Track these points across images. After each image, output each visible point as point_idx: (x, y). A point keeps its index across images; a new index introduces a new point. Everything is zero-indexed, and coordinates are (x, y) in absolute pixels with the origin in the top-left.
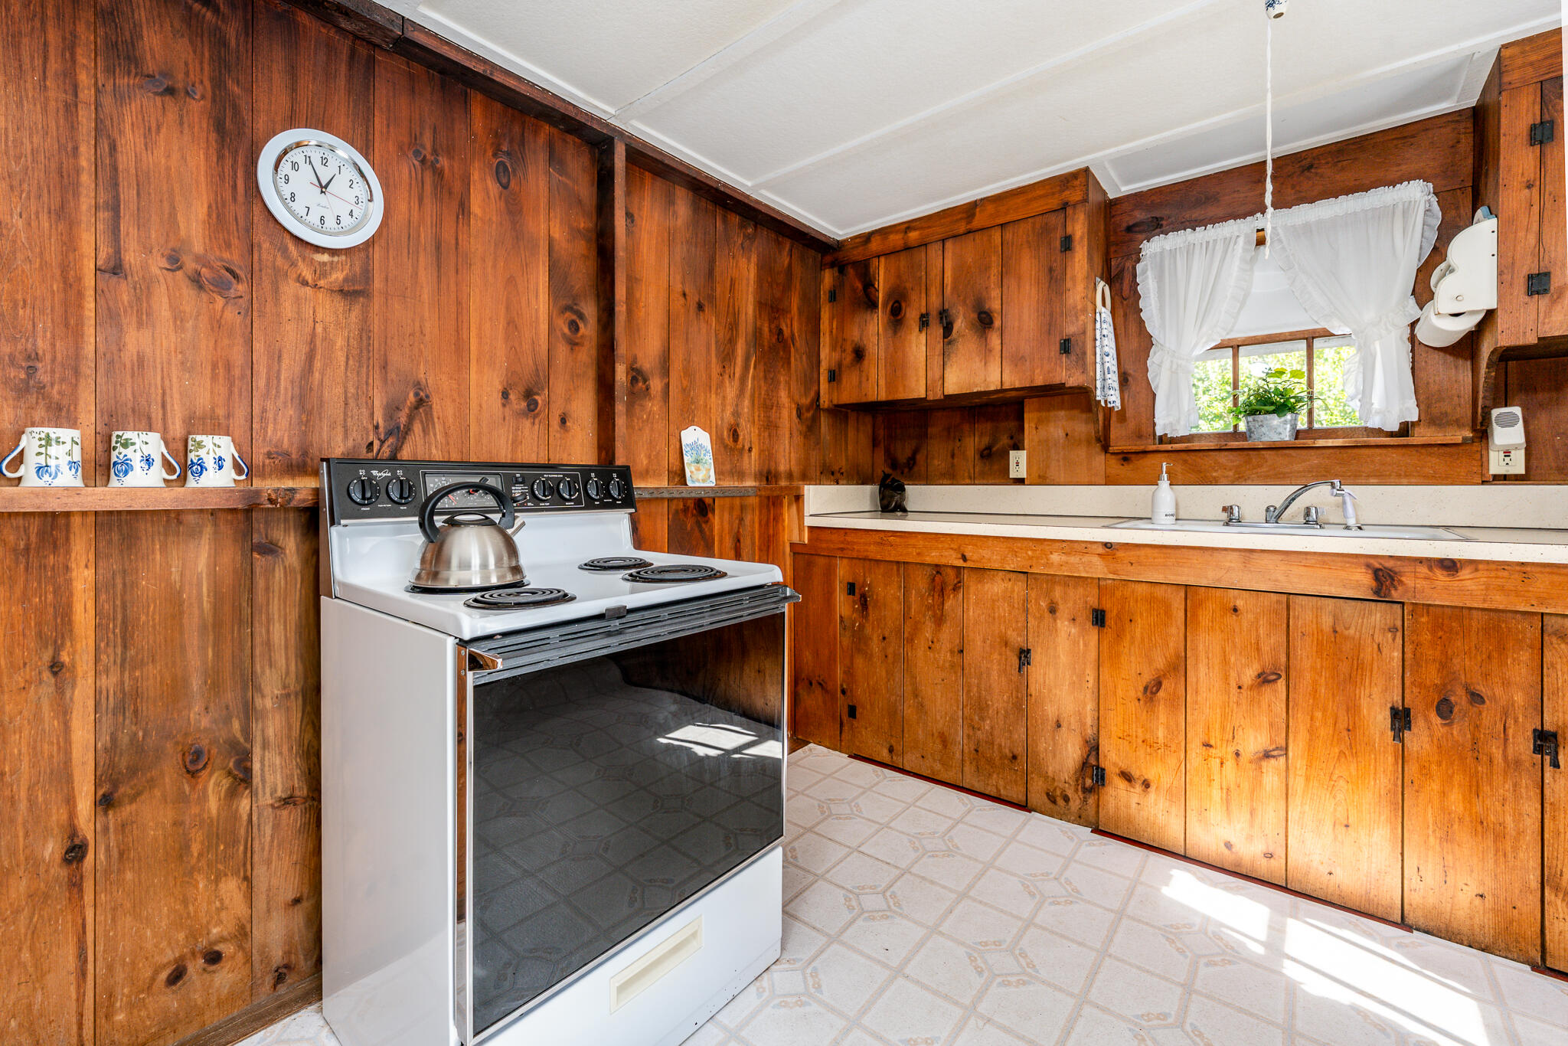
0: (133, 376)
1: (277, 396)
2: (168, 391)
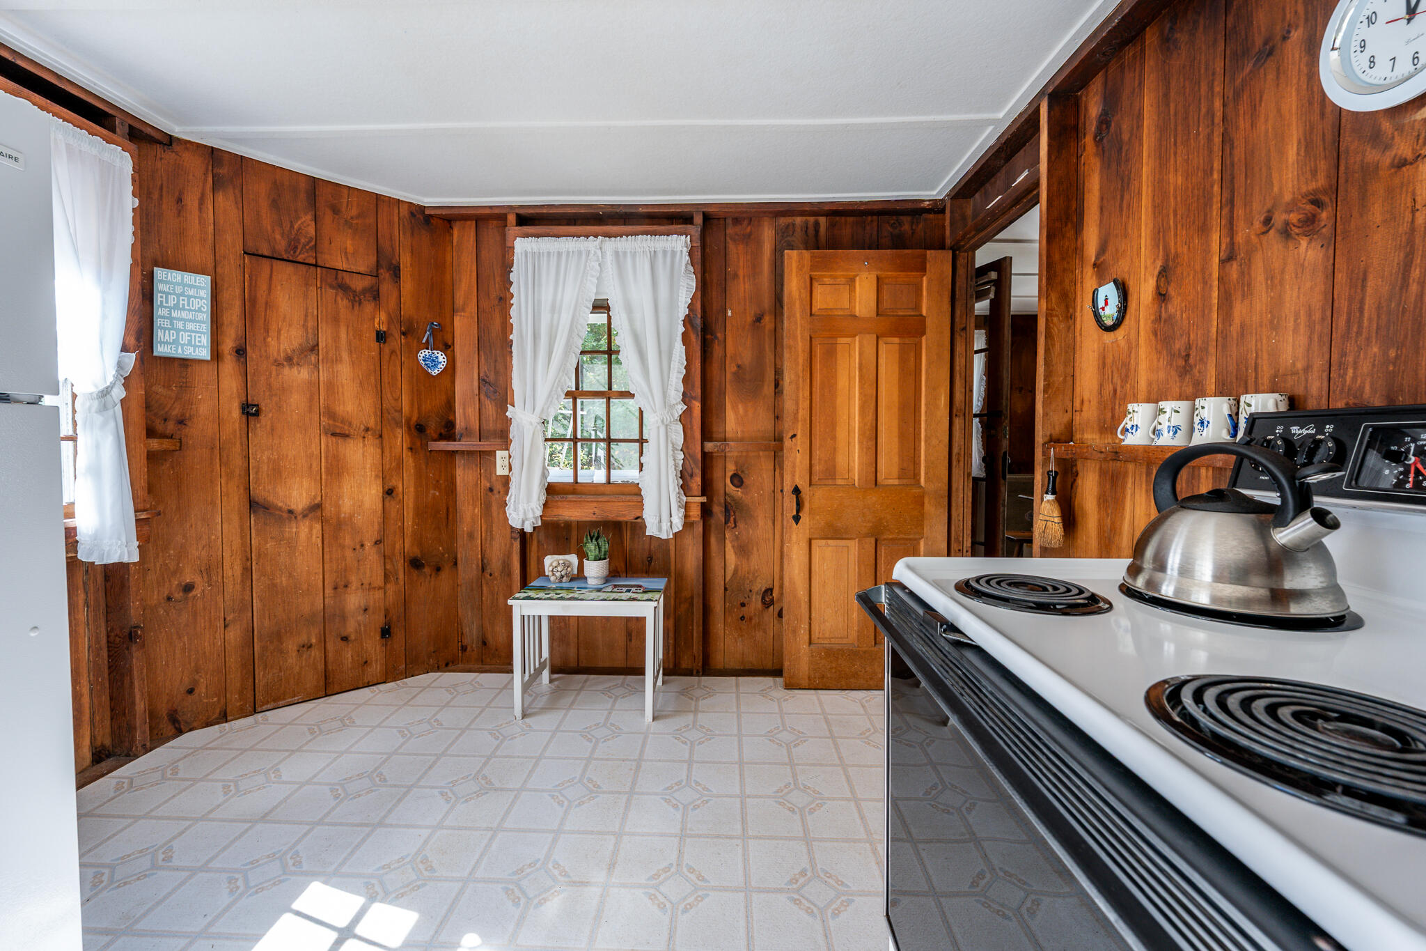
0: (1237, 345)
1: (1359, 333)
2: (1260, 353)
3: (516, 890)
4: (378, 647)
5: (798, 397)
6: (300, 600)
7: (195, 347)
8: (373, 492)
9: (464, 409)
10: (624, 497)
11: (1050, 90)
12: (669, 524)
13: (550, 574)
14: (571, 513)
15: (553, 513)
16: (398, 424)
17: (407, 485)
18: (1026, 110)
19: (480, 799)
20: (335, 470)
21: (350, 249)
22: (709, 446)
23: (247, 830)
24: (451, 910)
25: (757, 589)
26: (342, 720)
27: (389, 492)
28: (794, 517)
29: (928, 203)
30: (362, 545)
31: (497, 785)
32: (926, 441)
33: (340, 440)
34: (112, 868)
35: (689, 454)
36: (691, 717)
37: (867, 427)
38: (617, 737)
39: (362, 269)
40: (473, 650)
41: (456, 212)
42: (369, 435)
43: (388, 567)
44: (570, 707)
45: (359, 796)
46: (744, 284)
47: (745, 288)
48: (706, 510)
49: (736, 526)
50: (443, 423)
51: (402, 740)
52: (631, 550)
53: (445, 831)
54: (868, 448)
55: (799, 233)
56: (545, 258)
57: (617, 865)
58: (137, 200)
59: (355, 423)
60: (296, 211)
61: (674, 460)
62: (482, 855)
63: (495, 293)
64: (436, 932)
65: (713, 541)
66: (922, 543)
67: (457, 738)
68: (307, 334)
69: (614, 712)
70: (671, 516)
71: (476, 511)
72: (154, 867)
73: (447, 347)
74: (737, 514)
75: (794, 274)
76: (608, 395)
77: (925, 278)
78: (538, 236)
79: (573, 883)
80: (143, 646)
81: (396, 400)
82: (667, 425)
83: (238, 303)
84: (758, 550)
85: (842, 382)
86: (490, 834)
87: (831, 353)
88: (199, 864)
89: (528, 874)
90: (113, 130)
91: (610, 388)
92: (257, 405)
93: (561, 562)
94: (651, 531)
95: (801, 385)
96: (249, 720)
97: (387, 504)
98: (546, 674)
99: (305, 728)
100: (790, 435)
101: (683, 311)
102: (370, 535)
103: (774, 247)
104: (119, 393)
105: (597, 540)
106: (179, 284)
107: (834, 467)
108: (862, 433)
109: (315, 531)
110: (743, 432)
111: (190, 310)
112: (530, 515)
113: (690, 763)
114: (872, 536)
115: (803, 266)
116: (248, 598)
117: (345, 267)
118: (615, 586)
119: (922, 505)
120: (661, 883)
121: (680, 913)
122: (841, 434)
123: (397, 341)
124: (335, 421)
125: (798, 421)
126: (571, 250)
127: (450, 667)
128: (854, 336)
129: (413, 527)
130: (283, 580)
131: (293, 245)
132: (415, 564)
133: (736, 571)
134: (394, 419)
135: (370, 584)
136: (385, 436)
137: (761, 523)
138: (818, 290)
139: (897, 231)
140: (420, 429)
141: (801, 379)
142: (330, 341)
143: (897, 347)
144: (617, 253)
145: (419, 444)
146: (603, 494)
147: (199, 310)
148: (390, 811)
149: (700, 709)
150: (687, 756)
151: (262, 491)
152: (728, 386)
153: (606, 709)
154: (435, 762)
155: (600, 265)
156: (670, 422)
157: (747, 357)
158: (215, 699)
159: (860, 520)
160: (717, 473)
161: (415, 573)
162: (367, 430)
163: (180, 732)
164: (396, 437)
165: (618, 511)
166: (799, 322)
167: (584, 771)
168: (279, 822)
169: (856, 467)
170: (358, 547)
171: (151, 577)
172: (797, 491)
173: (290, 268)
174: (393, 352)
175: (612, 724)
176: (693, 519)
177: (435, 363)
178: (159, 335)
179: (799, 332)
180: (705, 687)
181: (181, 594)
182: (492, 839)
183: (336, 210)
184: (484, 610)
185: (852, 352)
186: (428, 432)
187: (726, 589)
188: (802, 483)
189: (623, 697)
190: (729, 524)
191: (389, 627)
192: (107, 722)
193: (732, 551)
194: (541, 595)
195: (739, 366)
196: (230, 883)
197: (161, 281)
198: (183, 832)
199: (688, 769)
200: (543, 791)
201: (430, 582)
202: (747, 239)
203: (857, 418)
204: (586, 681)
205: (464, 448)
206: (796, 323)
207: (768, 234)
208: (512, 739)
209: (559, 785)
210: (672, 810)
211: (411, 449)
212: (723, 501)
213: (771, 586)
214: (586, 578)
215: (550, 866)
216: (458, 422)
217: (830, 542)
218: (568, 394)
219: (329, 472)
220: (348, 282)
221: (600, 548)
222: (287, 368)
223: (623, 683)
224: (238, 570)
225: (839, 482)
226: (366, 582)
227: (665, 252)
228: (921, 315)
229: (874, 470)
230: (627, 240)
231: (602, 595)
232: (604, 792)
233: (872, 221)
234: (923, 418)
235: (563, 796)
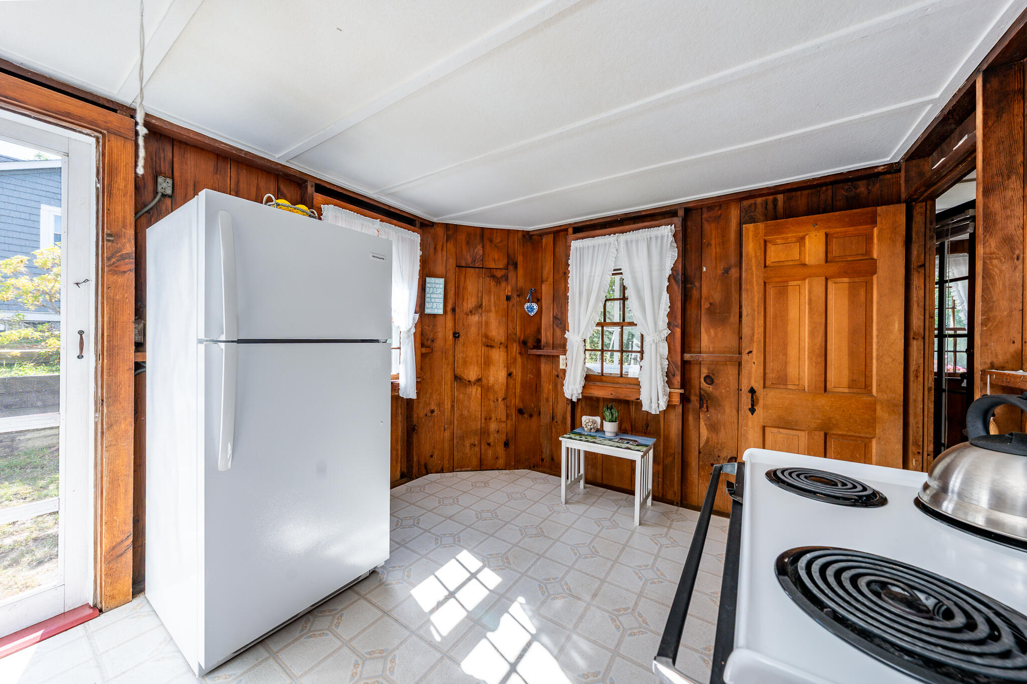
3: (544, 588)
4: (503, 451)
5: (753, 324)
6: (472, 423)
7: (438, 309)
8: (503, 374)
9: (546, 333)
10: (628, 385)
11: (985, 67)
12: (657, 405)
13: (585, 426)
14: (598, 392)
15: (588, 392)
16: (515, 341)
17: (518, 372)
18: (964, 86)
19: (536, 538)
20: (487, 363)
21: (496, 258)
22: (687, 356)
23: (444, 521)
24: (514, 584)
25: (724, 456)
26: (485, 483)
27: (510, 375)
28: (750, 409)
29: (882, 167)
30: (497, 400)
31: (546, 534)
32: (877, 359)
33: (490, 349)
34: (402, 520)
35: (672, 362)
36: (665, 530)
37: (816, 347)
38: (615, 528)
39: (501, 267)
40: (547, 462)
41: (544, 231)
42: (502, 346)
43: (508, 412)
44: (592, 505)
45: (486, 520)
46: (716, 248)
47: (716, 252)
48: (685, 399)
49: (708, 411)
50: (536, 340)
51: (508, 499)
52: (635, 418)
53: (518, 548)
54: (817, 363)
55: (760, 209)
56: (586, 250)
57: (598, 596)
58: (421, 252)
59: (496, 340)
60: (476, 244)
61: (661, 365)
62: (532, 565)
63: (561, 272)
64: (506, 592)
65: (691, 419)
66: (874, 442)
67: (532, 505)
68: (478, 299)
69: (617, 514)
70: (658, 400)
71: (550, 387)
72: (414, 525)
73: (538, 301)
74: (709, 402)
75: (751, 240)
76: (622, 324)
77: (875, 229)
78: (583, 238)
79: (573, 596)
80: (417, 434)
81: (514, 329)
82: (656, 343)
83: (453, 288)
84: (725, 429)
85: (793, 313)
86: (538, 557)
87: (783, 292)
88: (427, 529)
89: (551, 583)
90: (415, 226)
91: (624, 320)
92: (458, 333)
93: (591, 420)
94: (645, 408)
95: (756, 317)
96: (451, 474)
97: (509, 381)
98: (582, 482)
99: (470, 483)
100: (747, 351)
101: (668, 272)
102: (501, 395)
103: (739, 221)
104: (413, 330)
105: (610, 410)
106: (433, 283)
107: (786, 375)
108: (812, 351)
109: (478, 391)
110: (713, 347)
111: (437, 294)
112: (575, 392)
113: (657, 557)
114: (822, 430)
115: (759, 234)
116: (452, 419)
117: (494, 267)
118: (621, 439)
119: (875, 411)
120: (620, 615)
121: (627, 635)
122: (792, 352)
123: (515, 299)
124: (488, 339)
125: (754, 342)
126: (600, 244)
127: (536, 468)
128: (804, 279)
129: (520, 392)
130: (465, 413)
131: (474, 261)
132: (520, 412)
133: (707, 441)
134: (513, 338)
135: (500, 419)
136: (509, 347)
137: (728, 410)
138: (771, 249)
139: (852, 194)
140: (524, 343)
141: (756, 313)
142: (487, 302)
143: (847, 285)
144: (627, 242)
145: (524, 350)
146: (618, 383)
147: (440, 294)
148: (497, 531)
149: (673, 526)
150: (656, 552)
151: (458, 372)
152: (703, 317)
153: (612, 511)
154: (520, 514)
155: (617, 250)
156: (659, 341)
157: (717, 297)
158: (440, 462)
159: (809, 417)
160: (694, 374)
161: (520, 416)
162: (501, 344)
163: (427, 473)
164: (513, 347)
165: (625, 393)
166: (754, 273)
167: (592, 541)
168: (455, 521)
169: (806, 376)
170: (496, 400)
171: (421, 405)
172: (752, 391)
173: (472, 270)
174: (513, 305)
175: (613, 520)
176: (674, 403)
177: (532, 309)
178: (427, 305)
179: (754, 279)
180: (680, 514)
181: (430, 414)
182: (538, 559)
183: (491, 241)
184: (553, 441)
185: (802, 291)
186: (528, 344)
187: (700, 452)
188: (758, 386)
189: (624, 507)
190: (703, 409)
191: (508, 443)
192: (405, 463)
193: (705, 427)
194: (578, 437)
195: (711, 304)
196: (436, 540)
197: (428, 283)
198: (423, 514)
199: (654, 560)
200: (568, 545)
201: (527, 421)
202: (717, 219)
203: (807, 340)
204: (604, 492)
205: (544, 354)
206: (752, 274)
207: (734, 214)
208: (558, 513)
209: (577, 544)
210: (638, 579)
211: (520, 353)
212: (698, 393)
213: (735, 456)
214: (604, 432)
215: (563, 583)
216: (542, 339)
217: (781, 430)
218: (598, 324)
219: (485, 364)
220: (495, 273)
221: (612, 415)
222: (470, 316)
223: (626, 500)
224: (450, 407)
225: (790, 387)
226: (499, 418)
227: (657, 237)
228: (873, 259)
229: (823, 379)
230: (633, 234)
231: (611, 443)
232: (600, 556)
233: (826, 190)
234: (875, 340)
235: (577, 550)
